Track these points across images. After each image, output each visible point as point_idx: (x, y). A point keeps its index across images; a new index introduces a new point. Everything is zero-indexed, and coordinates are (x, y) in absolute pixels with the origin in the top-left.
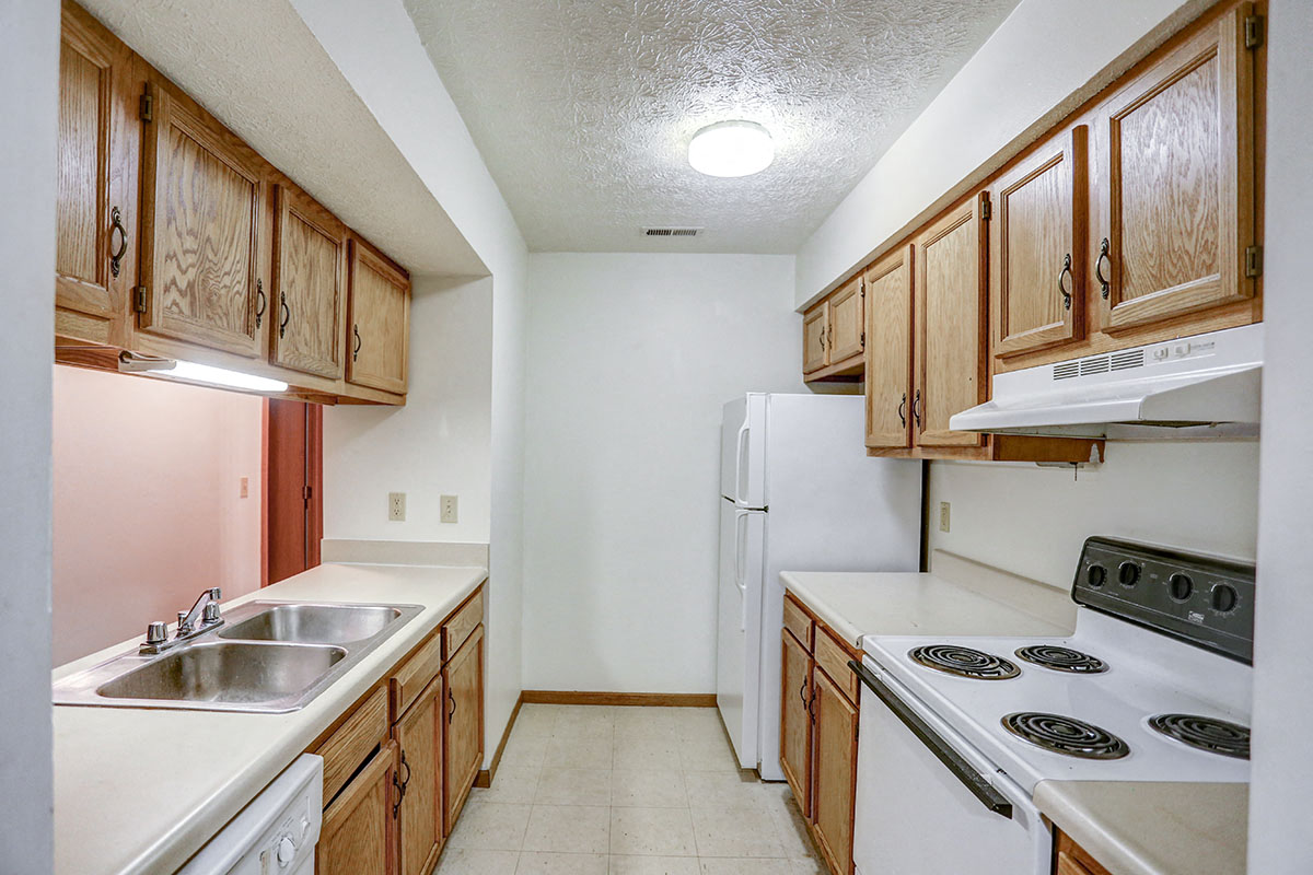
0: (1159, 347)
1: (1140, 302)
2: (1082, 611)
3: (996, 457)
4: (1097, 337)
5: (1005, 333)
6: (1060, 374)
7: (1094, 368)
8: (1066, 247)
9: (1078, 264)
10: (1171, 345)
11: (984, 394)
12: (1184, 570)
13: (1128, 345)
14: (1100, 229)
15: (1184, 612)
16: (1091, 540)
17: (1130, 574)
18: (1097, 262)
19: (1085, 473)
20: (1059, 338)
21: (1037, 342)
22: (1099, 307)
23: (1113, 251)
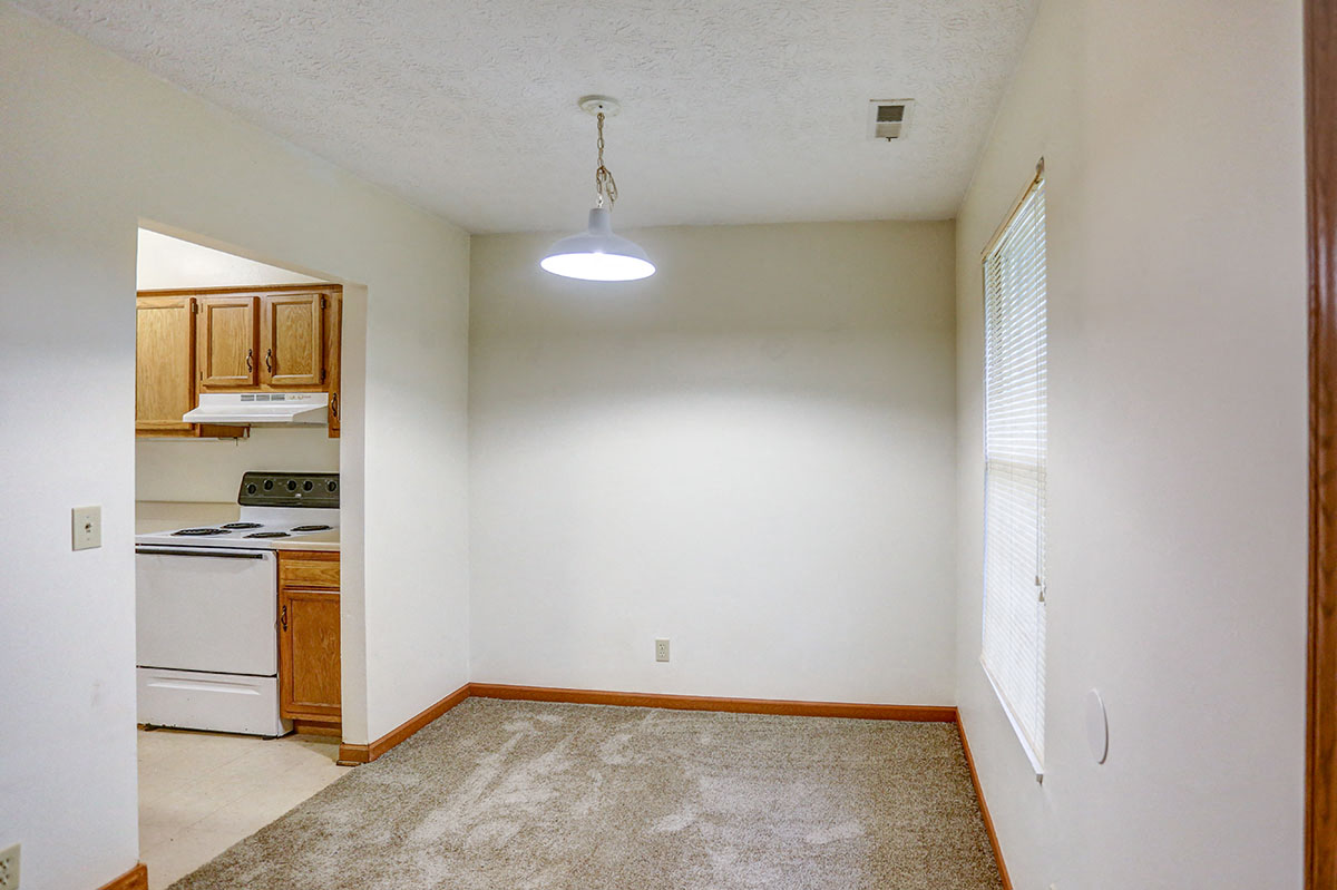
0: (292, 395)
1: (281, 377)
2: (243, 507)
3: (201, 436)
4: (263, 386)
5: (209, 375)
6: (244, 398)
7: (261, 398)
8: (249, 345)
9: (255, 354)
10: (296, 395)
11: (193, 404)
12: (292, 479)
13: (278, 392)
14: (266, 345)
15: (293, 495)
16: (247, 474)
17: (269, 485)
18: (264, 356)
19: (241, 442)
20: (245, 383)
21: (233, 383)
22: (265, 374)
23: (273, 354)
